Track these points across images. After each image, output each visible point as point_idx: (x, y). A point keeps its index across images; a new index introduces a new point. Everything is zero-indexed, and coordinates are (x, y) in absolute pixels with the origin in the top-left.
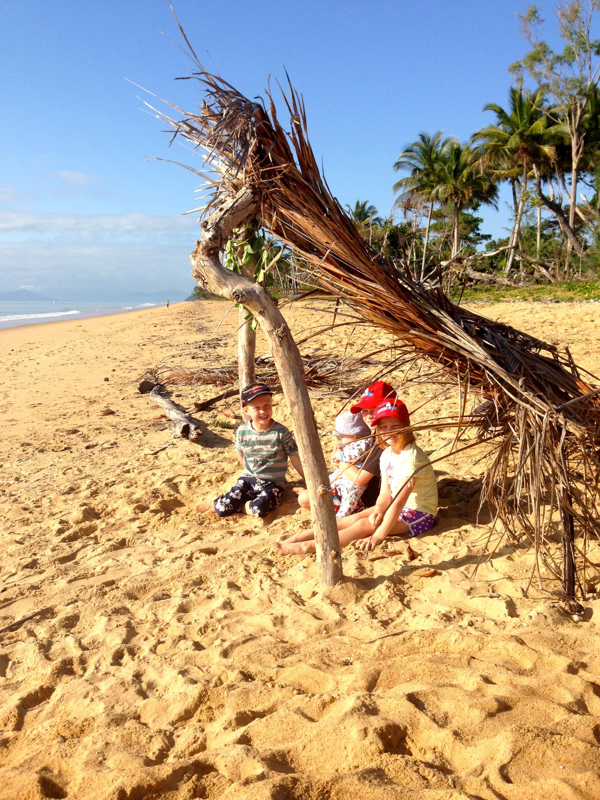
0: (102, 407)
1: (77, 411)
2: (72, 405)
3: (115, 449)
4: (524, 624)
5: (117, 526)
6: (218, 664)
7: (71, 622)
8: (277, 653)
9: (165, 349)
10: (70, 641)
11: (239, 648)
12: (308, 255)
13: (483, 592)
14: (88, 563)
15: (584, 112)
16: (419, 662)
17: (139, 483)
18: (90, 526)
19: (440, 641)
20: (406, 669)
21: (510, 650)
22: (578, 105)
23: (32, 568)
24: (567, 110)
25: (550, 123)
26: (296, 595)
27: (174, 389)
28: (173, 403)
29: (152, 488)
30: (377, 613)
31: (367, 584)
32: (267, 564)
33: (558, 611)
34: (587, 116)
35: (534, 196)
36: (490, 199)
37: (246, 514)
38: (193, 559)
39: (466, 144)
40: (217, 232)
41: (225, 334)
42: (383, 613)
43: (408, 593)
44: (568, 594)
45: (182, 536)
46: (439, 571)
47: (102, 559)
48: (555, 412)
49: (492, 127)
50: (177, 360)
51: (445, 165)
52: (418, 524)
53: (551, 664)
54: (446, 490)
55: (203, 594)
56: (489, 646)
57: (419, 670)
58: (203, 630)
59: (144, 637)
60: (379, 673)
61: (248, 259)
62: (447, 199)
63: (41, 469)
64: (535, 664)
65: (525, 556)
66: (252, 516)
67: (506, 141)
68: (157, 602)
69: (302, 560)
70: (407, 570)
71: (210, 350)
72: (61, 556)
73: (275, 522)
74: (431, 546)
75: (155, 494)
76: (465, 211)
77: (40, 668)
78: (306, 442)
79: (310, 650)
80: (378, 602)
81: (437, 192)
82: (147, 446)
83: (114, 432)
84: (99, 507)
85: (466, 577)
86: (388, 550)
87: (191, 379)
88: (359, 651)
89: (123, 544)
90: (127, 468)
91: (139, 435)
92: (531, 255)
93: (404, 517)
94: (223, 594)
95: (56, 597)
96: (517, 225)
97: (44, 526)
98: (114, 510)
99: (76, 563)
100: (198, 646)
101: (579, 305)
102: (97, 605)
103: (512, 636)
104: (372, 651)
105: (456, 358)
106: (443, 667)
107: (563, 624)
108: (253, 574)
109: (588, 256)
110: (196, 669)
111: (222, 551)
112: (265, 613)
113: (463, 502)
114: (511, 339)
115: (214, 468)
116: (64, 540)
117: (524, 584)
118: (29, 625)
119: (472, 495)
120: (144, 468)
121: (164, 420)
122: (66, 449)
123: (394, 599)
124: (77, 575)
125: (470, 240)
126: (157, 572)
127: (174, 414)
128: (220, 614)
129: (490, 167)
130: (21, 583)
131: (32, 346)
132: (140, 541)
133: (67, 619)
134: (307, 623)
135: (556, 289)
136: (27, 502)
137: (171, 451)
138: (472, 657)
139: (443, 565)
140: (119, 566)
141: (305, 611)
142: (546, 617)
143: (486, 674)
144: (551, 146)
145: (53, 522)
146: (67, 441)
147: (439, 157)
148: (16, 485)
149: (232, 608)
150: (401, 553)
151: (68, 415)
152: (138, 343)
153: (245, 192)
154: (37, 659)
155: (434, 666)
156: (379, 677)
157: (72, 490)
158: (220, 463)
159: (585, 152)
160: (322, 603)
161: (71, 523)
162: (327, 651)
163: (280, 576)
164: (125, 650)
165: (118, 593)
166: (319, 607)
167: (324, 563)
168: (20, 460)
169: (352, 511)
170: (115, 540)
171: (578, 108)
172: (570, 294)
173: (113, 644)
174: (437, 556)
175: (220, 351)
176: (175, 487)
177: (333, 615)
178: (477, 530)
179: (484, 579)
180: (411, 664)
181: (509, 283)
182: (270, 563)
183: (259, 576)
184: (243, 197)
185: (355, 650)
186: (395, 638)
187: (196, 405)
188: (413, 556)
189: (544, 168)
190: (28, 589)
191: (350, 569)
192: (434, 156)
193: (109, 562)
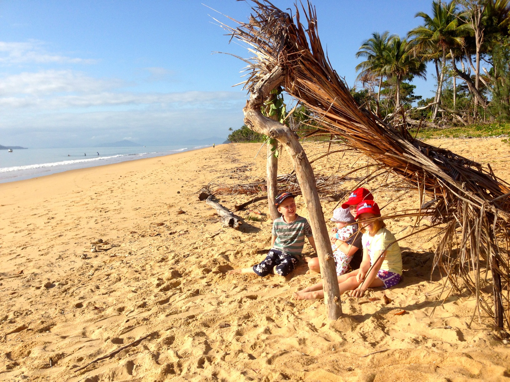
0: (177, 209)
1: (162, 212)
2: (159, 208)
3: (187, 235)
4: (471, 346)
5: (193, 282)
6: (266, 368)
7: (170, 341)
8: (303, 362)
9: (212, 173)
10: (171, 353)
11: (278, 359)
12: (315, 108)
13: (439, 325)
14: (177, 304)
15: (483, 15)
16: (401, 369)
17: (204, 255)
18: (177, 282)
19: (413, 356)
20: (393, 374)
21: (463, 362)
22: (479, 11)
23: (143, 307)
24: (471, 14)
25: (460, 23)
26: (311, 325)
27: (220, 197)
28: (221, 206)
29: (212, 258)
30: (367, 338)
31: (359, 319)
32: (291, 305)
33: (493, 337)
34: (485, 17)
35: (451, 70)
36: (420, 73)
37: (274, 274)
38: (242, 302)
39: (404, 38)
40: (260, 94)
41: (250, 163)
42: (371, 338)
43: (387, 325)
44: (499, 326)
45: (234, 288)
46: (407, 311)
47: (186, 302)
48: (489, 204)
49: (421, 27)
50: (221, 180)
51: (390, 52)
52: (390, 280)
53: (492, 371)
54: (406, 259)
55: (251, 324)
56: (448, 359)
57: (402, 375)
58: (254, 347)
59: (216, 351)
60: (374, 376)
61: (273, 113)
62: (391, 74)
63: (143, 247)
64: (480, 371)
65: (466, 302)
66: (278, 276)
67: (431, 36)
68: (222, 329)
69: (313, 303)
70: (385, 311)
71: (241, 173)
72: (160, 300)
73: (293, 279)
74: (400, 295)
75: (215, 262)
76: (404, 82)
77: (153, 369)
78: (317, 226)
79: (325, 361)
80: (367, 331)
81: (385, 70)
82: (207, 232)
83: (186, 224)
84: (181, 270)
85: (426, 315)
86: (370, 297)
87: (231, 191)
88: (358, 362)
89: (197, 293)
90: (195, 246)
91: (201, 226)
92: (451, 108)
93: (380, 276)
94: (264, 324)
95: (159, 325)
96: (439, 89)
97: (148, 282)
98: (190, 272)
99: (170, 304)
100: (251, 357)
101: (485, 139)
102: (185, 330)
103: (463, 353)
104: (367, 362)
105: (416, 171)
106: (418, 373)
107: (497, 345)
108: (281, 312)
109: (489, 107)
110: (252, 371)
111: (260, 297)
112: (293, 336)
113: (419, 267)
114: (450, 158)
115: (250, 245)
116: (161, 290)
117: (468, 320)
118: (144, 342)
119: (425, 262)
120: (206, 246)
121: (216, 216)
122: (157, 235)
123: (378, 329)
124: (171, 312)
125: (407, 99)
126: (220, 310)
127: (222, 213)
128: (264, 337)
129: (420, 53)
130: (138, 316)
131: (132, 173)
132: (208, 291)
133: (167, 339)
134: (321, 344)
135: (469, 129)
136: (137, 267)
137: (222, 235)
138: (438, 367)
139: (409, 307)
140: (196, 307)
141: (319, 336)
142: (485, 341)
143: (449, 377)
144: (461, 37)
145: (153, 279)
146: (158, 230)
147: (386, 48)
148: (130, 257)
149: (271, 333)
150: (379, 299)
151: (157, 214)
152: (196, 170)
153: (277, 69)
154: (151, 364)
155: (412, 372)
156: (374, 378)
157: (163, 260)
158: (254, 243)
159: (484, 41)
160: (330, 331)
161: (164, 280)
162: (337, 362)
163: (299, 313)
164: (206, 359)
165: (198, 323)
166: (328, 333)
167: (330, 304)
168: (131, 242)
169: (344, 272)
170: (192, 290)
171: (479, 13)
172: (479, 132)
173: (197, 354)
174: (405, 302)
175: (248, 173)
176: (227, 258)
177: (337, 339)
178: (430, 284)
179: (439, 316)
180: (396, 370)
181: (436, 126)
182: (292, 305)
183: (286, 313)
184: (276, 72)
185: (355, 361)
186: (382, 354)
187: (236, 207)
188: (388, 301)
189: (457, 52)
190: (142, 320)
191: (346, 309)
192: (382, 47)
193: (190, 304)
